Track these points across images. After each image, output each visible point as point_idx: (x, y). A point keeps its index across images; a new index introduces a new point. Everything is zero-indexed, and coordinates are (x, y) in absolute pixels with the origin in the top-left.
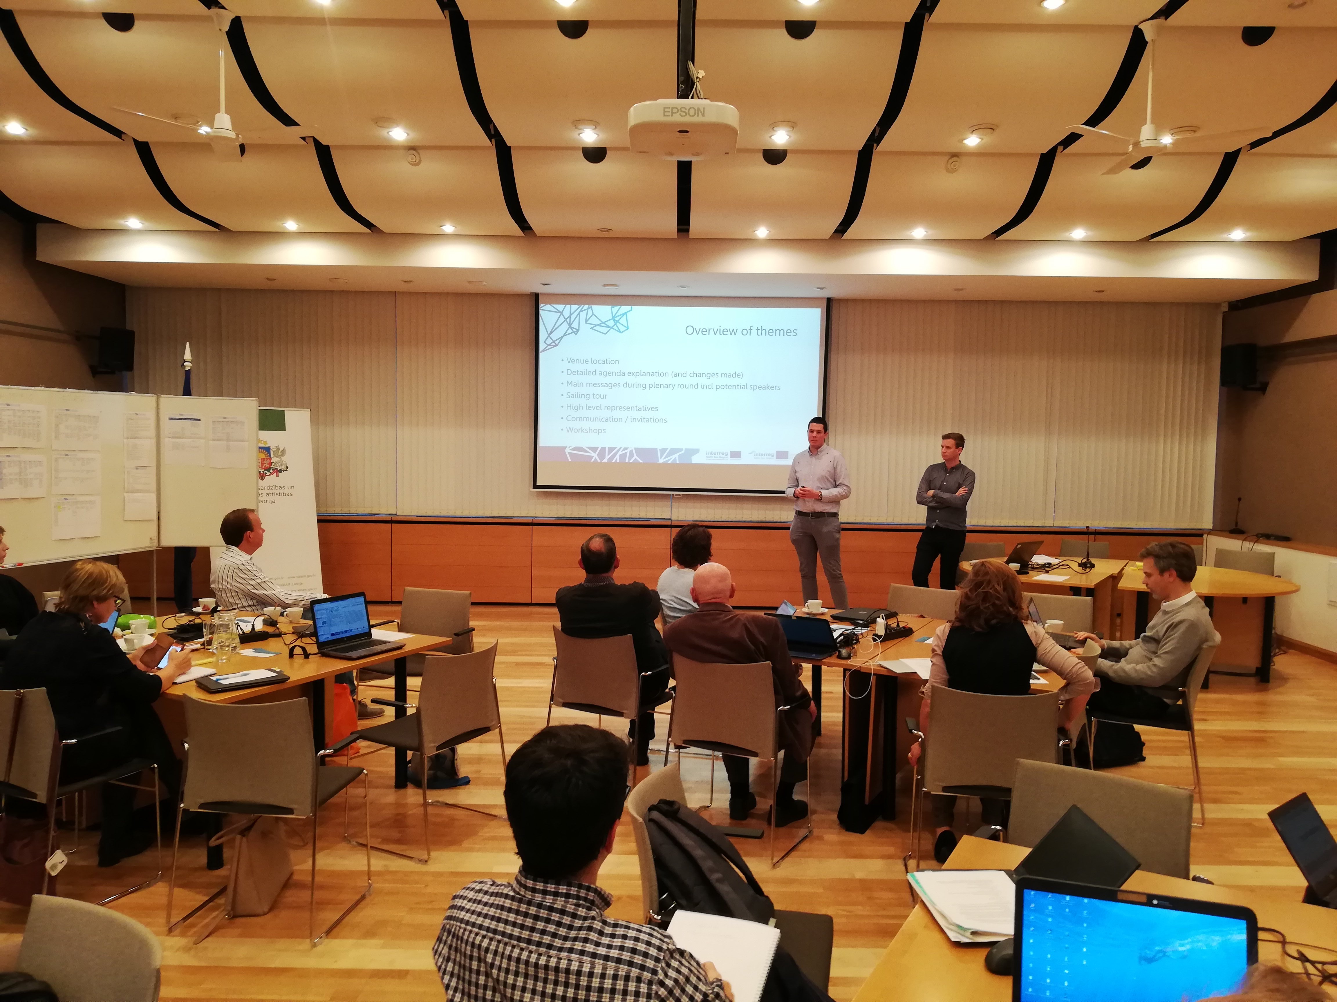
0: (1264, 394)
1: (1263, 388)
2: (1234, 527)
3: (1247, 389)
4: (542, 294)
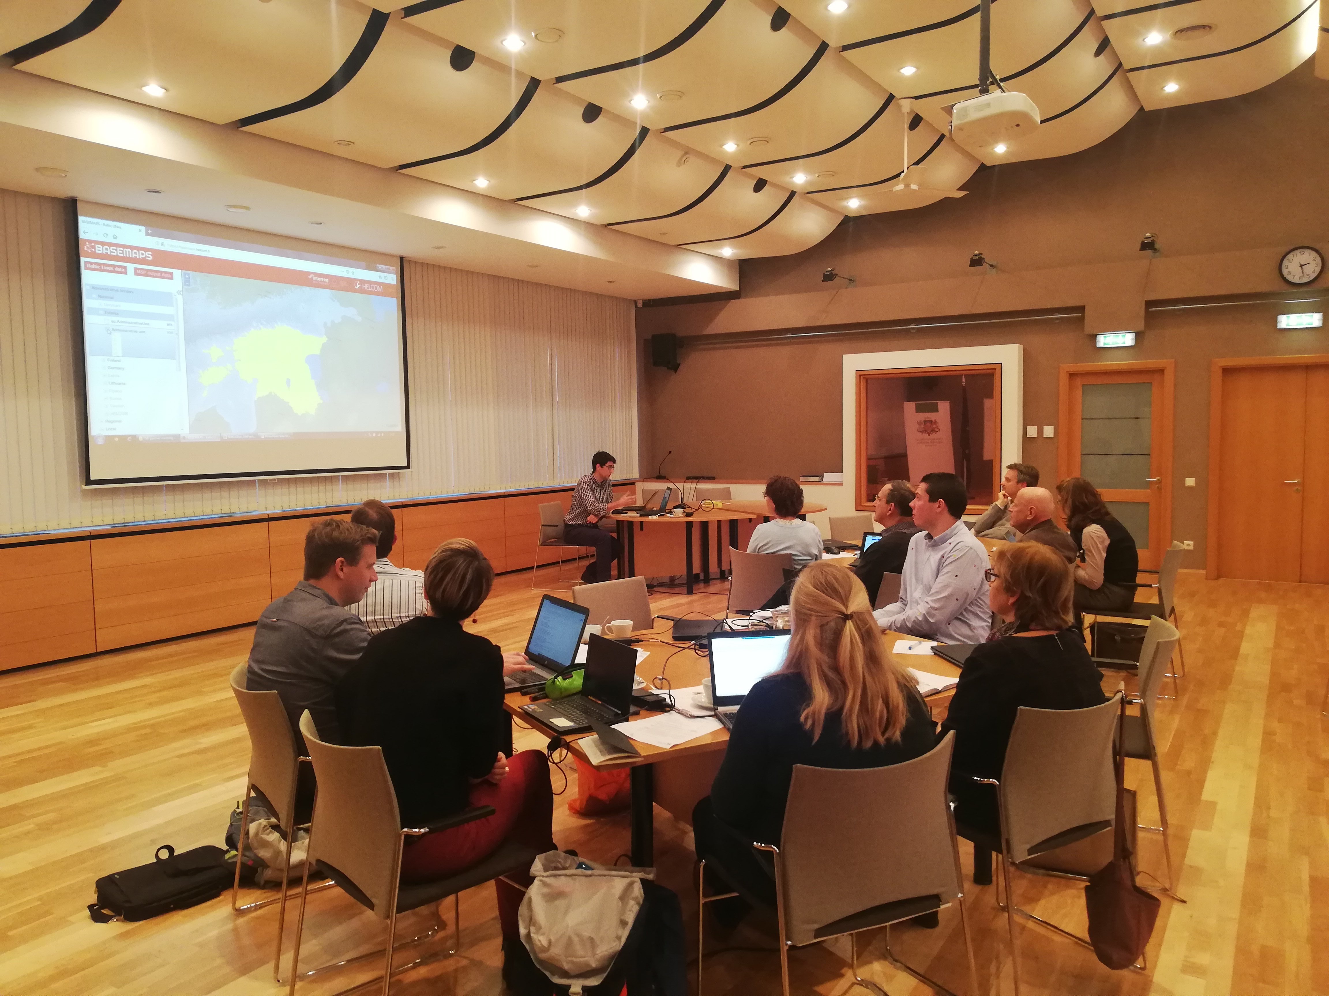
0: (676, 373)
1: (676, 368)
2: (659, 475)
3: (668, 368)
4: (82, 201)
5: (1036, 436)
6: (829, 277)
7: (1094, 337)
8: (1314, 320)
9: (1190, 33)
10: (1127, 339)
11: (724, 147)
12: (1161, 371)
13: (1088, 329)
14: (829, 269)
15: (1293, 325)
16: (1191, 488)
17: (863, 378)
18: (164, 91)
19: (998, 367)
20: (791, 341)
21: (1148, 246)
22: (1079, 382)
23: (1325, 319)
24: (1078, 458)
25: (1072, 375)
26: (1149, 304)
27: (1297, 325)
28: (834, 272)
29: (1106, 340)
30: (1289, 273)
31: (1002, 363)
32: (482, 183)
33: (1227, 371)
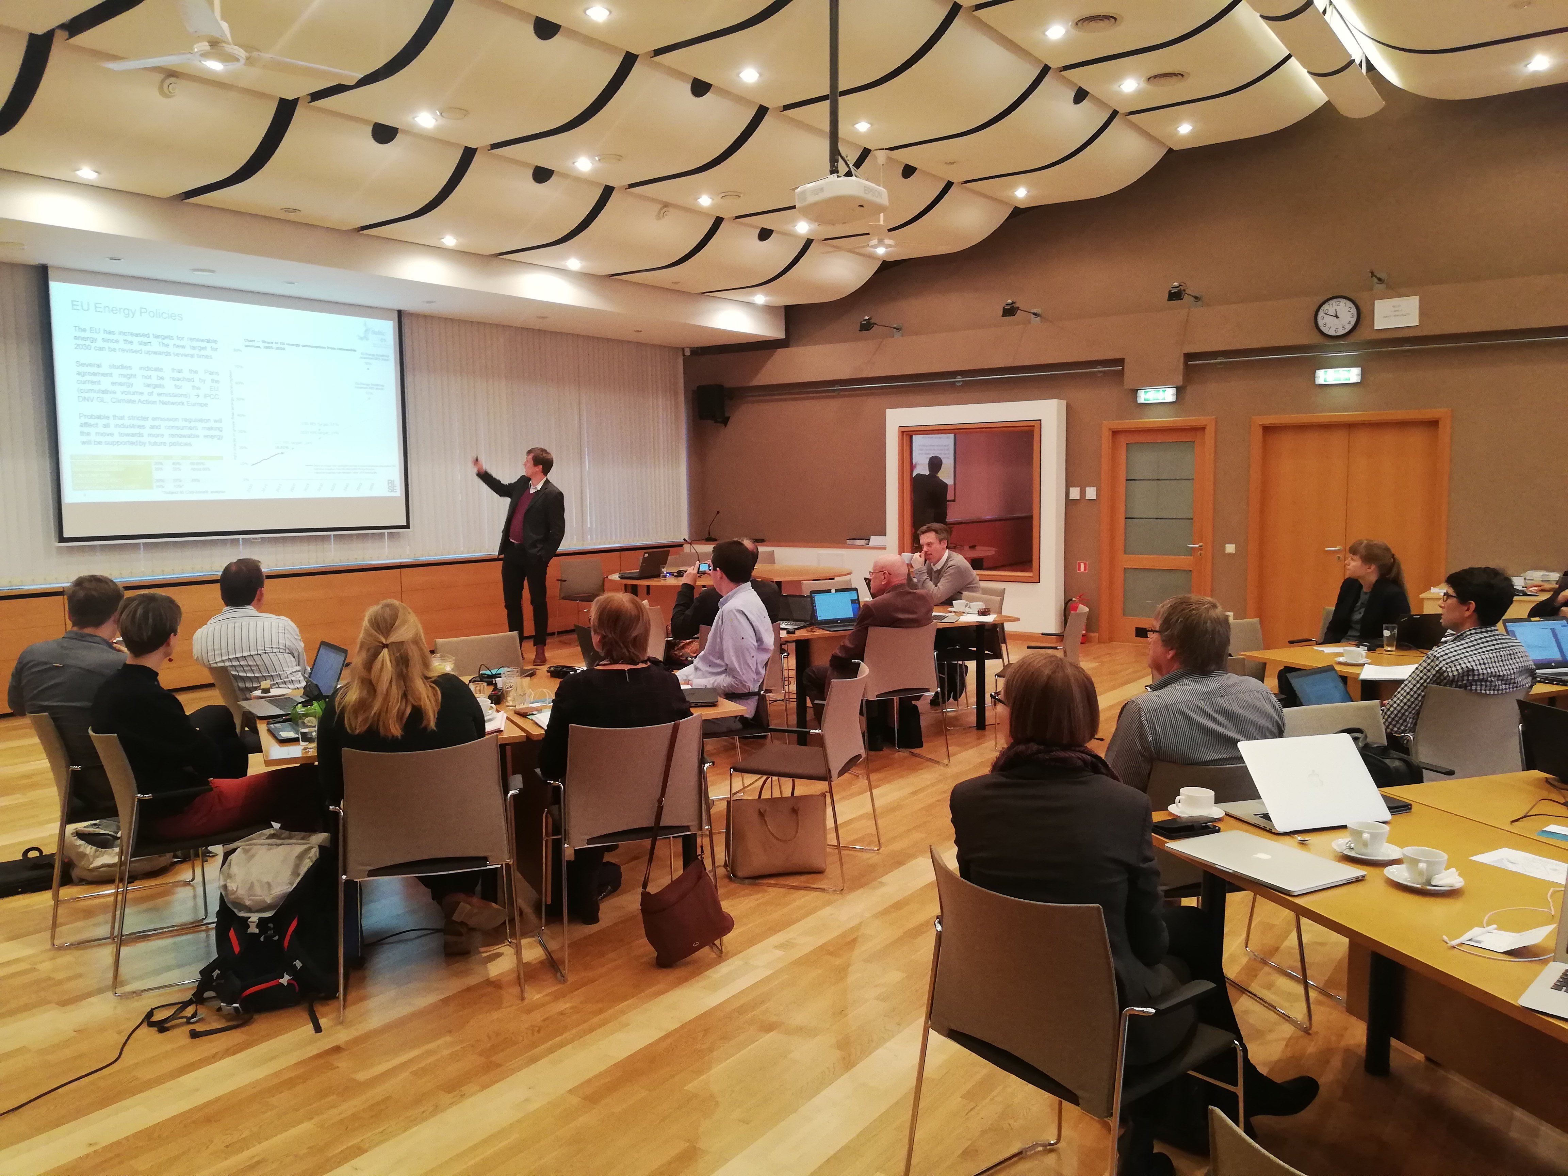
0: (726, 426)
1: (725, 421)
2: (707, 536)
3: (716, 422)
4: (53, 267)
5: (1079, 498)
6: (866, 327)
7: (1135, 392)
8: (1352, 375)
9: (1163, 80)
10: (1168, 395)
11: (699, 200)
12: (1203, 429)
13: (1128, 383)
14: (867, 318)
15: (1331, 381)
16: (1230, 555)
17: (906, 435)
18: (97, 174)
19: (1036, 424)
20: (839, 394)
21: (1176, 296)
22: (1123, 440)
23: (1363, 374)
24: (1121, 520)
25: (1115, 433)
26: (1188, 357)
27: (1335, 380)
28: (872, 321)
29: (1147, 396)
30: (1325, 324)
31: (1040, 420)
32: (450, 241)
33: (1267, 430)
